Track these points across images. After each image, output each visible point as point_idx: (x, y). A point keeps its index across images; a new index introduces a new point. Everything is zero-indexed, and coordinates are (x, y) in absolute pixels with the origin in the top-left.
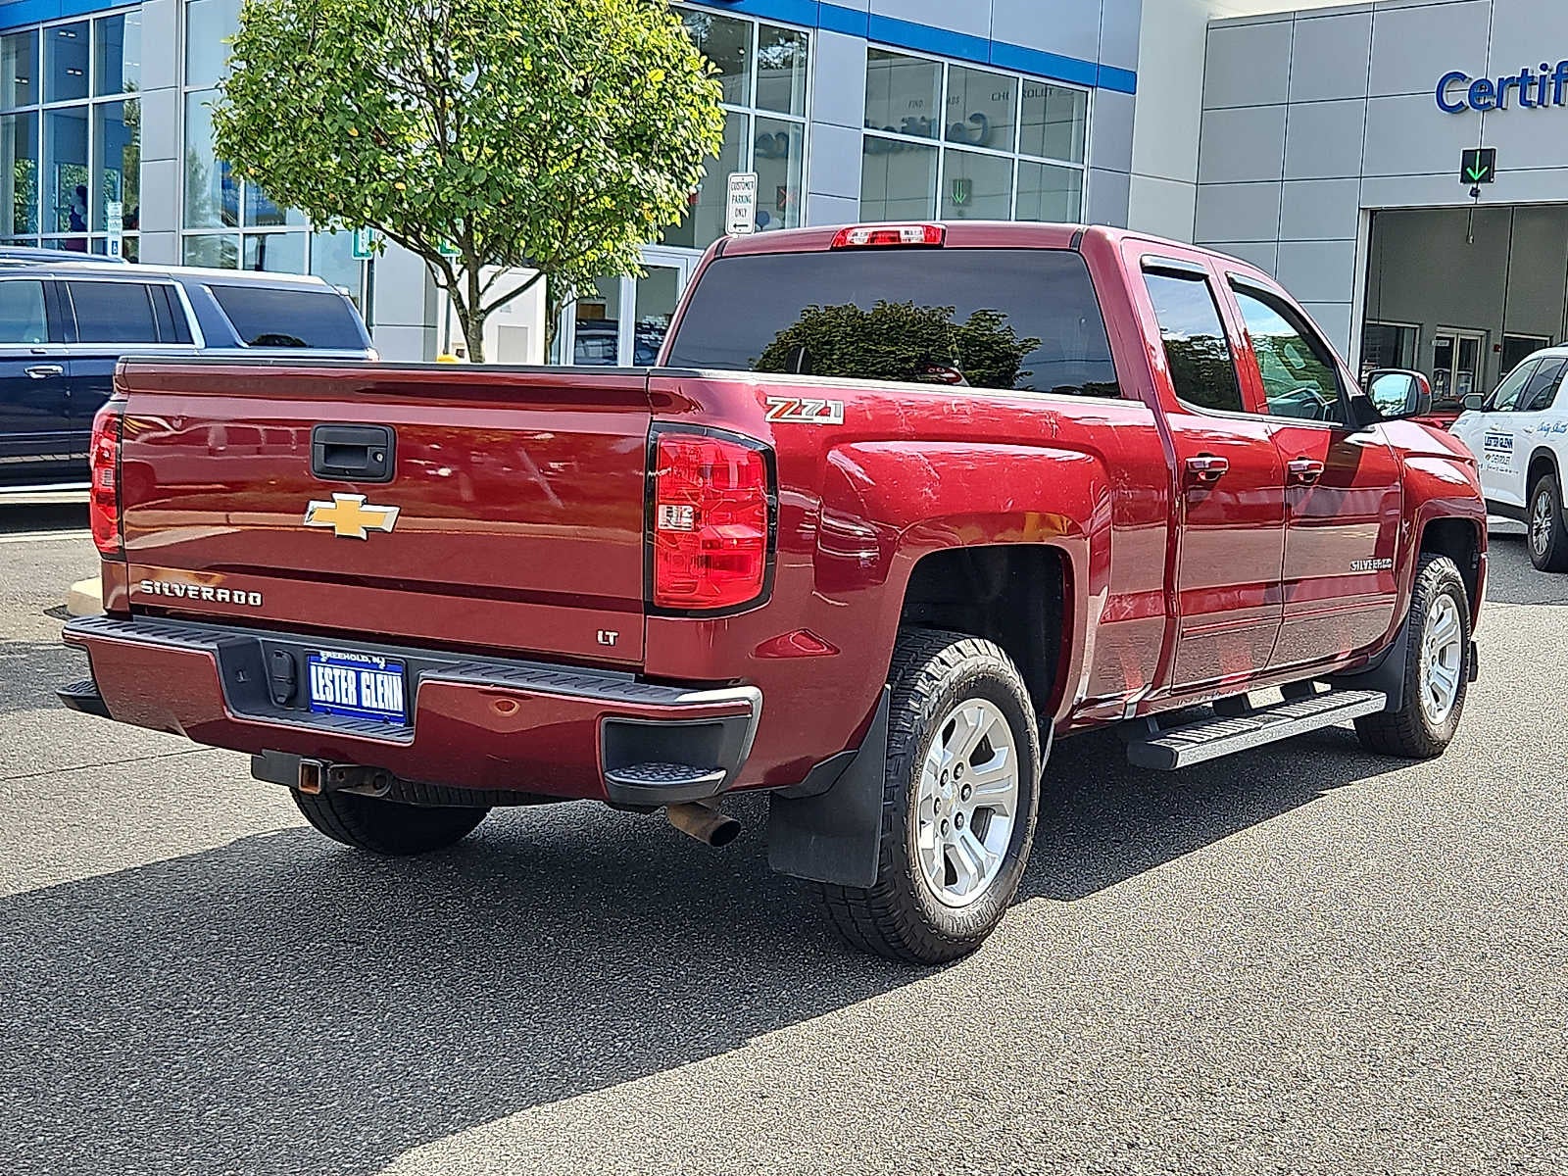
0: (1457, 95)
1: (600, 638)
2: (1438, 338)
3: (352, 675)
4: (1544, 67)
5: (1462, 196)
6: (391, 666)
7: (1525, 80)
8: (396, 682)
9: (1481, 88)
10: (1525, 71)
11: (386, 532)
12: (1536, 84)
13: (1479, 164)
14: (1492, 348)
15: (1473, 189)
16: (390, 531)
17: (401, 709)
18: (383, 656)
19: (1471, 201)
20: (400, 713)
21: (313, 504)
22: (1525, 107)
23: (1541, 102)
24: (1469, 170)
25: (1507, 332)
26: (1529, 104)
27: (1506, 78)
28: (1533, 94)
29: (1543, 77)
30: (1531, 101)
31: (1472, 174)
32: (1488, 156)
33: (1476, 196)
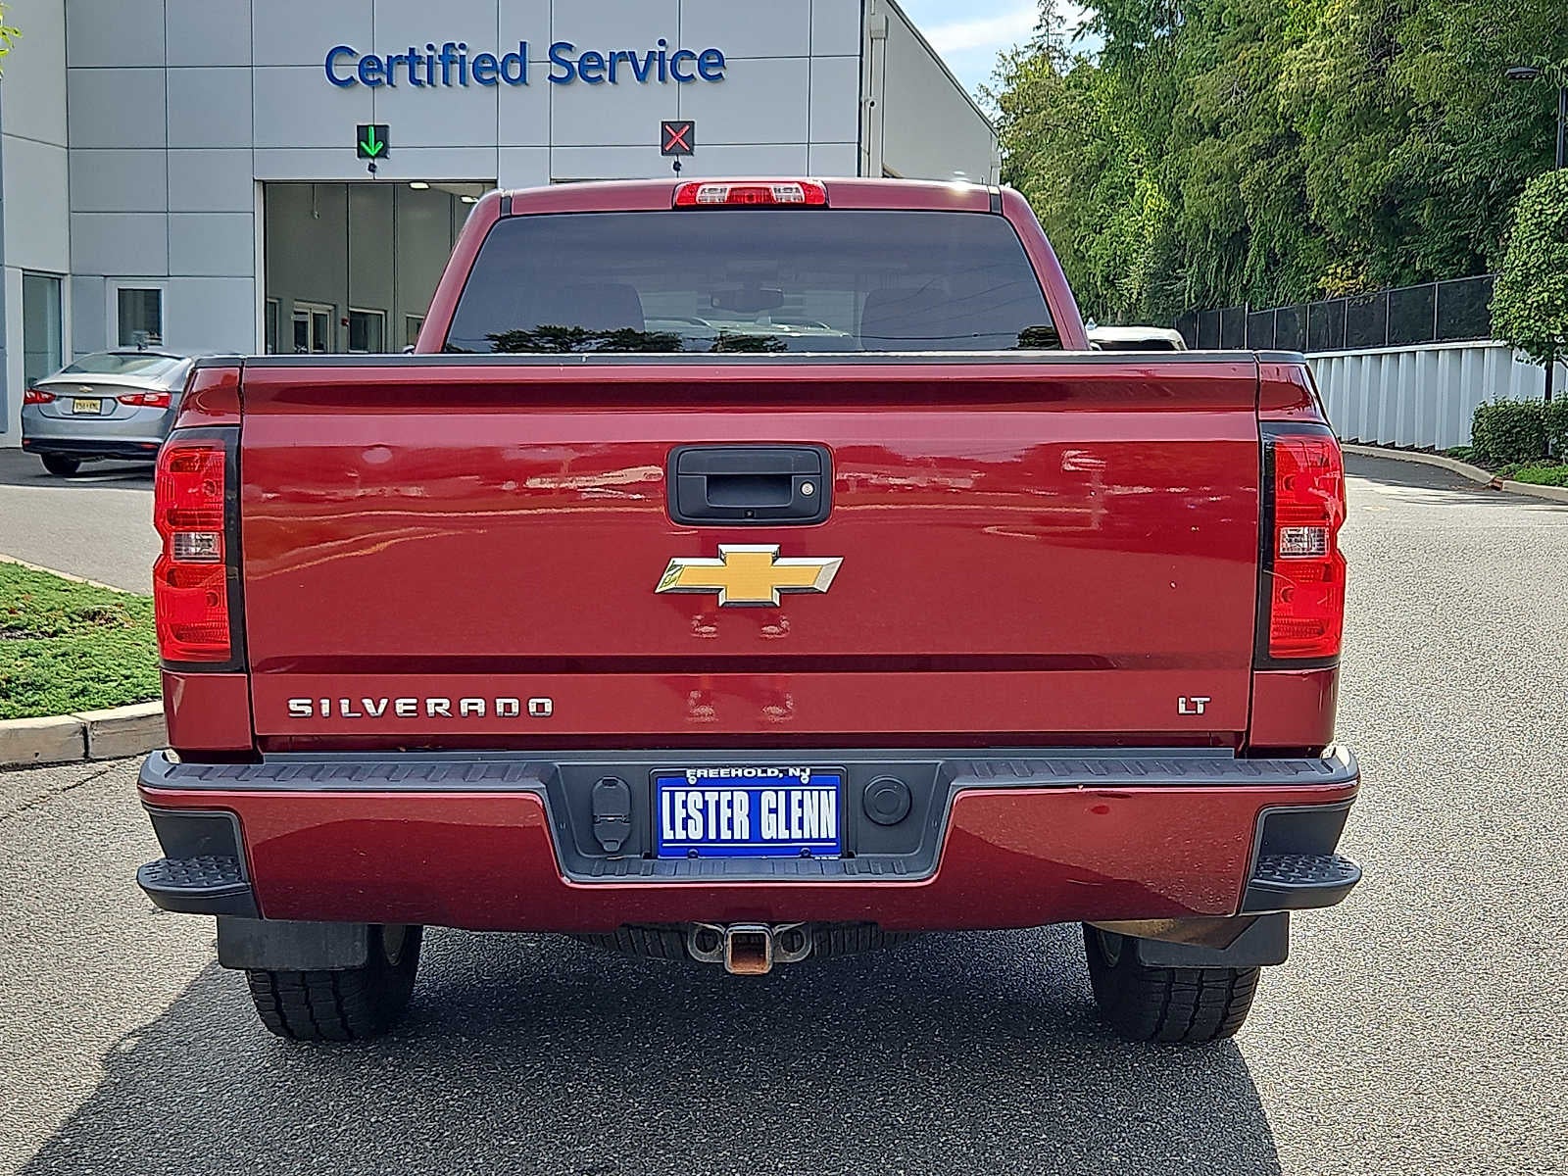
0: (346, 70)
1: (1182, 709)
2: (296, 313)
3: (741, 797)
4: (430, 47)
5: (359, 171)
6: (818, 779)
7: (413, 58)
8: (829, 799)
9: (369, 64)
10: (412, 50)
11: (821, 592)
12: (423, 63)
13: (374, 139)
14: (340, 321)
15: (371, 164)
16: (825, 591)
17: (833, 835)
18: (808, 765)
19: (369, 176)
20: (832, 840)
21: (678, 561)
22: (414, 86)
23: (430, 81)
24: (363, 144)
25: (352, 307)
26: (419, 83)
27: (394, 56)
28: (422, 73)
29: (430, 57)
30: (420, 81)
31: (369, 151)
32: (382, 132)
33: (373, 171)
